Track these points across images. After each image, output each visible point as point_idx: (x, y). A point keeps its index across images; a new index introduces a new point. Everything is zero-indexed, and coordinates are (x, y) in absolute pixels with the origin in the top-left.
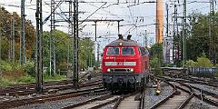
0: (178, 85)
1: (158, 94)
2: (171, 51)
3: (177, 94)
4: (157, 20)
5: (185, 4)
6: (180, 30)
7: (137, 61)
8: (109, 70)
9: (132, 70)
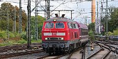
0: (103, 45)
1: (92, 50)
2: (100, 27)
4: (92, 10)
6: (104, 16)
7: (66, 32)
8: (46, 39)
9: (62, 39)
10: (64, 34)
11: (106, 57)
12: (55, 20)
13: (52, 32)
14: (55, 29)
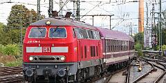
1: (140, 71)
2: (150, 38)
3: (155, 70)
4: (140, 15)
5: (160, 3)
6: (156, 23)
7: (70, 45)
8: (31, 59)
9: (63, 59)
10: (66, 50)
11: (159, 80)
12: (48, 23)
13: (42, 45)
14: (47, 40)
